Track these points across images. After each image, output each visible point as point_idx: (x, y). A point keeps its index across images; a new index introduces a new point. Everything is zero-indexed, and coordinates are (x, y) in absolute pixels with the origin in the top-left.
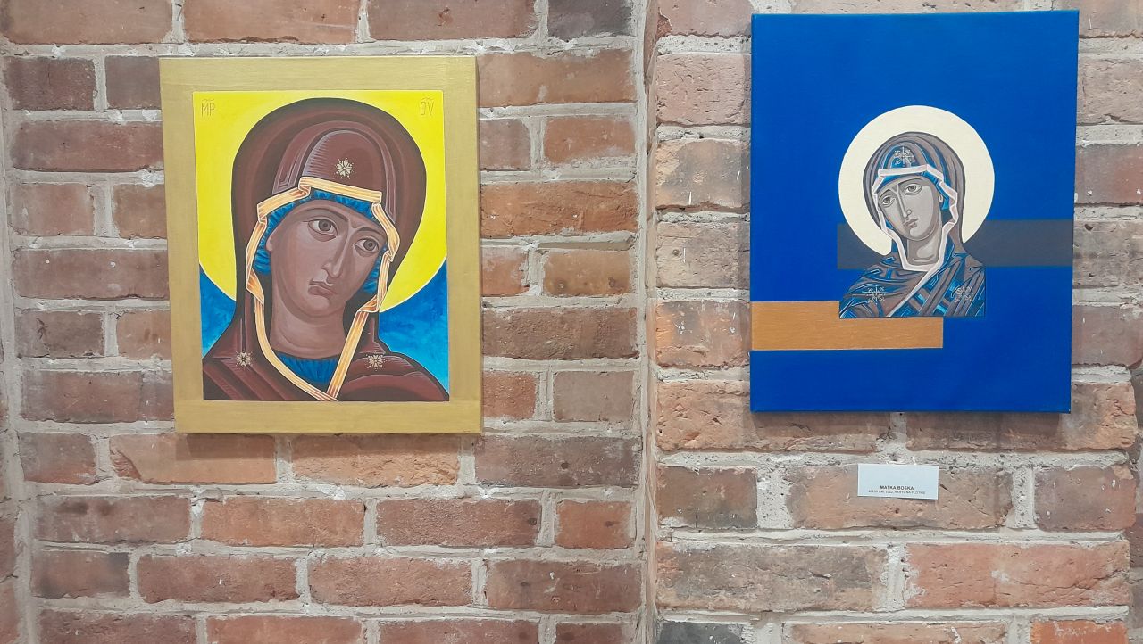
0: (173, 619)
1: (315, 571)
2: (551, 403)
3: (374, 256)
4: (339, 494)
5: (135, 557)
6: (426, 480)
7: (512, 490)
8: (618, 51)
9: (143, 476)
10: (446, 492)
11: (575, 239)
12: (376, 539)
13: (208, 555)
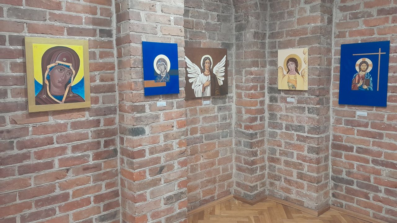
0: (25, 153)
1: (57, 138)
2: (102, 101)
3: (70, 76)
4: (62, 122)
5: (15, 141)
6: (80, 117)
7: (96, 117)
8: (111, 41)
9: (18, 123)
10: (83, 119)
11: (105, 72)
12: (70, 130)
13: (33, 138)
